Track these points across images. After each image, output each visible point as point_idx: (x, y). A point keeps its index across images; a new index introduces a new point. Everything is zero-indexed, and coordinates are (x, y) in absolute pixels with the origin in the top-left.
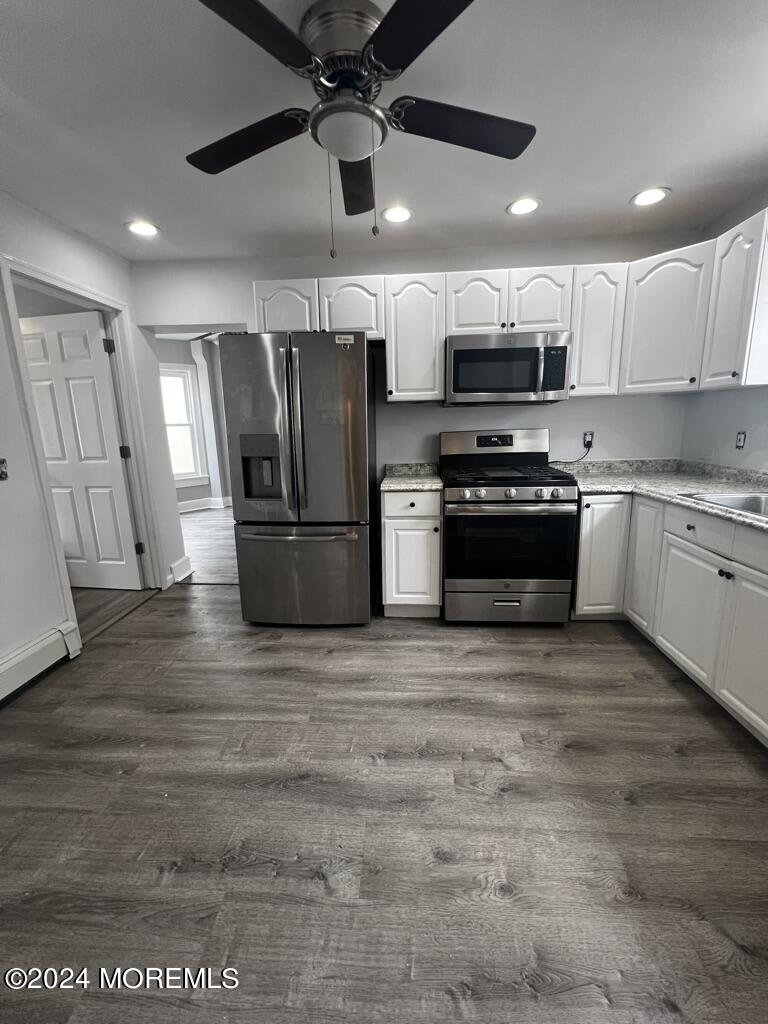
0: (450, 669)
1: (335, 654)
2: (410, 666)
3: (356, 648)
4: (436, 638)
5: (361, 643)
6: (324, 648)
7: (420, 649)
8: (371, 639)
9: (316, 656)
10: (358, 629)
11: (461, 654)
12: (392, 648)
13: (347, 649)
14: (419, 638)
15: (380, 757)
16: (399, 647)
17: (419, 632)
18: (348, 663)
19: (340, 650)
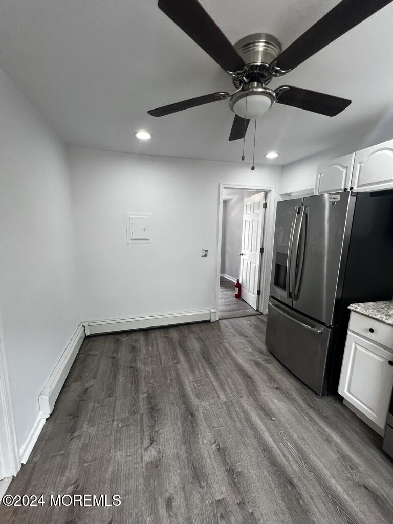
0: (326, 471)
1: (278, 392)
2: (303, 439)
3: (293, 401)
4: (357, 451)
5: (300, 400)
6: (278, 384)
7: (329, 440)
8: (308, 404)
9: (269, 384)
10: (311, 393)
11: (357, 479)
12: (312, 420)
13: (287, 396)
14: (343, 435)
15: (217, 445)
16: (316, 424)
17: (349, 434)
18: (276, 401)
19: (283, 393)
